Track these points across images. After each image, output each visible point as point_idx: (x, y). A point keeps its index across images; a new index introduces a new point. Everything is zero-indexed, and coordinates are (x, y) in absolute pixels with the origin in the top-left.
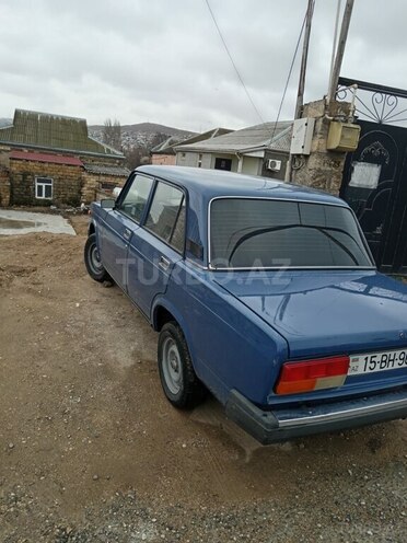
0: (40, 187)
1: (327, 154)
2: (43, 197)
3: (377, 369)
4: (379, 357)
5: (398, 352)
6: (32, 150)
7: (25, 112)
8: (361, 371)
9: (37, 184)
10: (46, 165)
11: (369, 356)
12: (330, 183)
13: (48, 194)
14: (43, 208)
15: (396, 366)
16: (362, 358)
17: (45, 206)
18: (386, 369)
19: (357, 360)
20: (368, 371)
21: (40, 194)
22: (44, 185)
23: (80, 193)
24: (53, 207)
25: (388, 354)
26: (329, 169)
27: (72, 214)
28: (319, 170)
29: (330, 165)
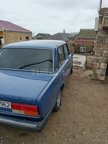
0: (82, 48)
1: (103, 30)
2: (83, 51)
6: (82, 39)
7: (83, 29)
9: (81, 48)
10: (84, 43)
12: (105, 41)
13: (84, 50)
14: (82, 54)
17: (83, 53)
21: (82, 50)
22: (83, 48)
24: (84, 54)
26: (104, 35)
27: (89, 55)
28: (100, 36)
29: (105, 34)
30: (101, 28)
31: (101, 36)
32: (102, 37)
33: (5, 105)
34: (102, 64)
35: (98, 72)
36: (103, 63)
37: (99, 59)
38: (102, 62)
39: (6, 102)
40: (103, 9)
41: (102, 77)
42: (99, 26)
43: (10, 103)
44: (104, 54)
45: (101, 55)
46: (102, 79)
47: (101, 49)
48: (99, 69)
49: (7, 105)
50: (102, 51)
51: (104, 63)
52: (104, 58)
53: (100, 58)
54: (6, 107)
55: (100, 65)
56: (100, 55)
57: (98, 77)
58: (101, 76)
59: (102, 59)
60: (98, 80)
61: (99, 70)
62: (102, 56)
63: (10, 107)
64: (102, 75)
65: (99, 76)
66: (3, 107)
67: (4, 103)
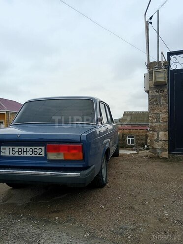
0: (129, 140)
2: (131, 144)
3: (17, 155)
4: (17, 148)
5: (28, 148)
6: (129, 125)
7: (128, 112)
8: (8, 154)
9: (128, 138)
10: (131, 130)
11: (11, 147)
13: (132, 142)
14: (130, 148)
15: (28, 155)
16: (7, 148)
17: (131, 147)
18: (22, 155)
19: (5, 149)
20: (11, 155)
21: (129, 143)
22: (131, 139)
23: (146, 141)
24: (134, 148)
25: (22, 147)
26: (158, 94)
27: (141, 150)
28: (152, 96)
29: (158, 92)
30: (152, 85)
31: (154, 95)
32: (156, 96)
33: (36, 153)
34: (161, 133)
35: (158, 145)
36: (162, 131)
37: (156, 126)
38: (160, 130)
39: (38, 148)
40: (151, 63)
41: (164, 153)
42: (149, 84)
43: (43, 148)
44: (161, 118)
45: (158, 121)
46: (164, 156)
47: (156, 111)
48: (158, 140)
49: (39, 151)
50: (158, 115)
51: (164, 131)
52: (162, 125)
53: (157, 124)
54: (38, 155)
55: (158, 135)
56: (156, 120)
57: (158, 153)
58: (162, 152)
59: (160, 125)
60: (158, 157)
61: (158, 142)
62: (160, 122)
63: (43, 154)
64: (163, 150)
65: (159, 151)
66: (33, 155)
67: (36, 150)
